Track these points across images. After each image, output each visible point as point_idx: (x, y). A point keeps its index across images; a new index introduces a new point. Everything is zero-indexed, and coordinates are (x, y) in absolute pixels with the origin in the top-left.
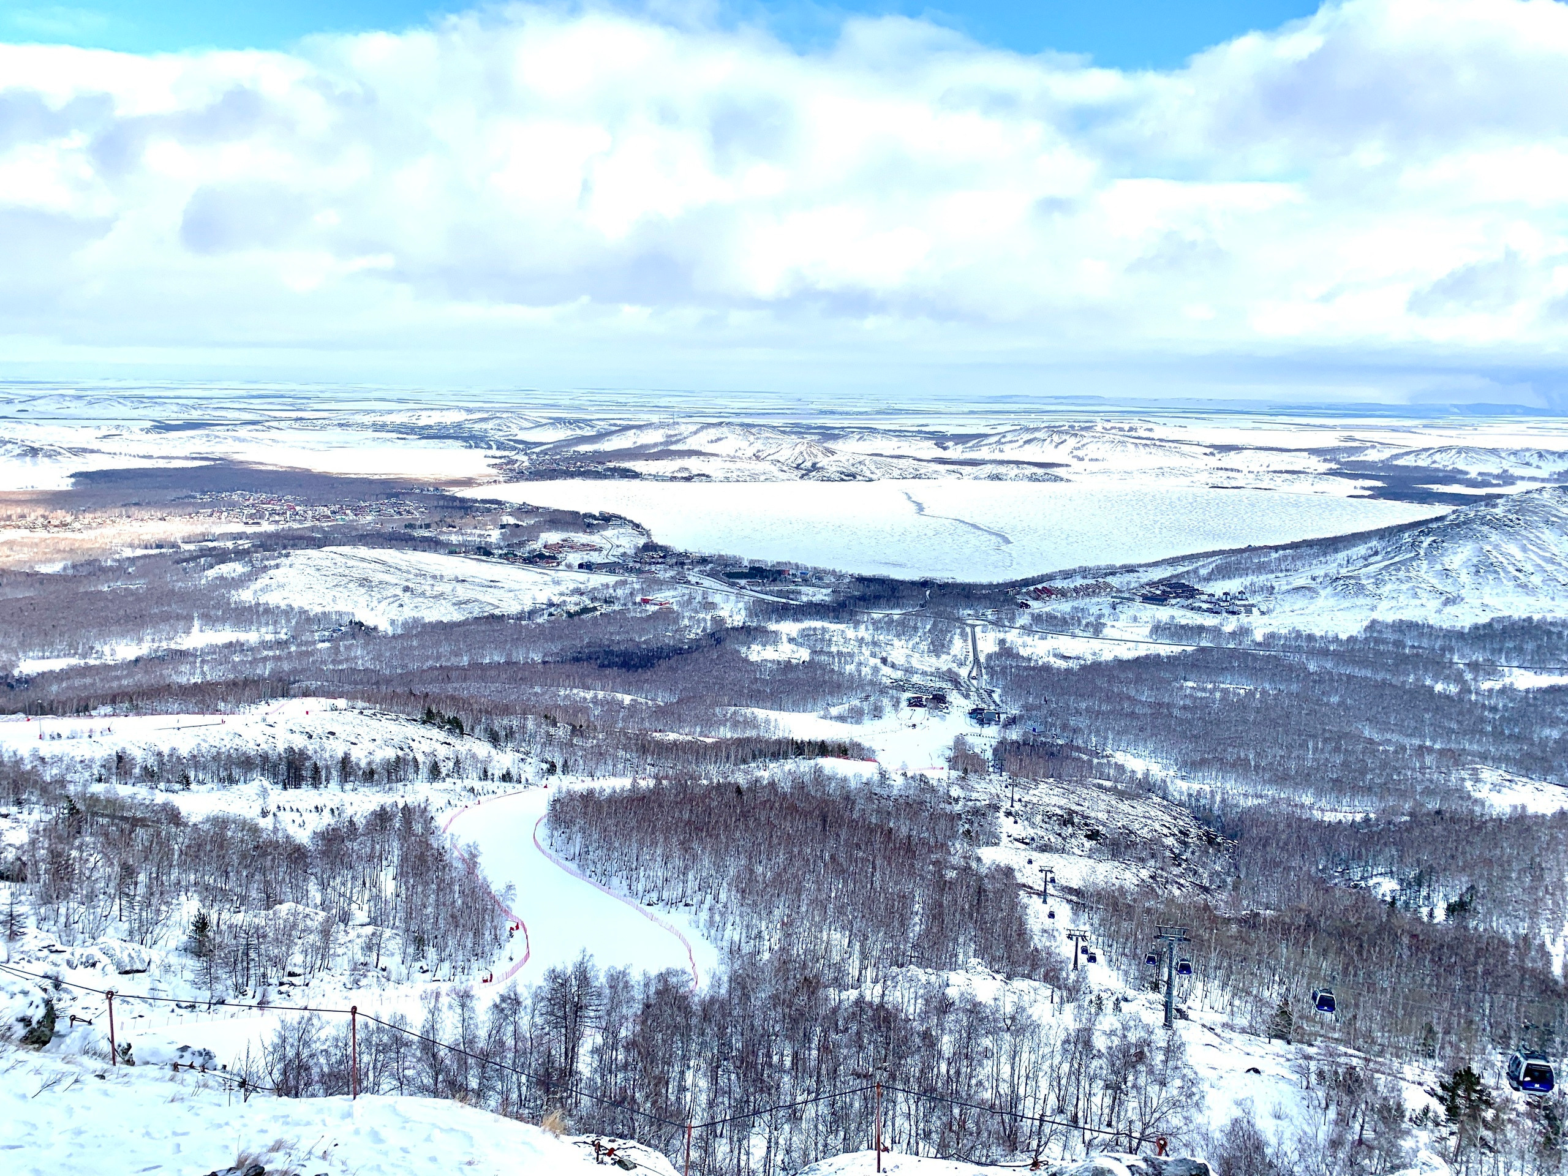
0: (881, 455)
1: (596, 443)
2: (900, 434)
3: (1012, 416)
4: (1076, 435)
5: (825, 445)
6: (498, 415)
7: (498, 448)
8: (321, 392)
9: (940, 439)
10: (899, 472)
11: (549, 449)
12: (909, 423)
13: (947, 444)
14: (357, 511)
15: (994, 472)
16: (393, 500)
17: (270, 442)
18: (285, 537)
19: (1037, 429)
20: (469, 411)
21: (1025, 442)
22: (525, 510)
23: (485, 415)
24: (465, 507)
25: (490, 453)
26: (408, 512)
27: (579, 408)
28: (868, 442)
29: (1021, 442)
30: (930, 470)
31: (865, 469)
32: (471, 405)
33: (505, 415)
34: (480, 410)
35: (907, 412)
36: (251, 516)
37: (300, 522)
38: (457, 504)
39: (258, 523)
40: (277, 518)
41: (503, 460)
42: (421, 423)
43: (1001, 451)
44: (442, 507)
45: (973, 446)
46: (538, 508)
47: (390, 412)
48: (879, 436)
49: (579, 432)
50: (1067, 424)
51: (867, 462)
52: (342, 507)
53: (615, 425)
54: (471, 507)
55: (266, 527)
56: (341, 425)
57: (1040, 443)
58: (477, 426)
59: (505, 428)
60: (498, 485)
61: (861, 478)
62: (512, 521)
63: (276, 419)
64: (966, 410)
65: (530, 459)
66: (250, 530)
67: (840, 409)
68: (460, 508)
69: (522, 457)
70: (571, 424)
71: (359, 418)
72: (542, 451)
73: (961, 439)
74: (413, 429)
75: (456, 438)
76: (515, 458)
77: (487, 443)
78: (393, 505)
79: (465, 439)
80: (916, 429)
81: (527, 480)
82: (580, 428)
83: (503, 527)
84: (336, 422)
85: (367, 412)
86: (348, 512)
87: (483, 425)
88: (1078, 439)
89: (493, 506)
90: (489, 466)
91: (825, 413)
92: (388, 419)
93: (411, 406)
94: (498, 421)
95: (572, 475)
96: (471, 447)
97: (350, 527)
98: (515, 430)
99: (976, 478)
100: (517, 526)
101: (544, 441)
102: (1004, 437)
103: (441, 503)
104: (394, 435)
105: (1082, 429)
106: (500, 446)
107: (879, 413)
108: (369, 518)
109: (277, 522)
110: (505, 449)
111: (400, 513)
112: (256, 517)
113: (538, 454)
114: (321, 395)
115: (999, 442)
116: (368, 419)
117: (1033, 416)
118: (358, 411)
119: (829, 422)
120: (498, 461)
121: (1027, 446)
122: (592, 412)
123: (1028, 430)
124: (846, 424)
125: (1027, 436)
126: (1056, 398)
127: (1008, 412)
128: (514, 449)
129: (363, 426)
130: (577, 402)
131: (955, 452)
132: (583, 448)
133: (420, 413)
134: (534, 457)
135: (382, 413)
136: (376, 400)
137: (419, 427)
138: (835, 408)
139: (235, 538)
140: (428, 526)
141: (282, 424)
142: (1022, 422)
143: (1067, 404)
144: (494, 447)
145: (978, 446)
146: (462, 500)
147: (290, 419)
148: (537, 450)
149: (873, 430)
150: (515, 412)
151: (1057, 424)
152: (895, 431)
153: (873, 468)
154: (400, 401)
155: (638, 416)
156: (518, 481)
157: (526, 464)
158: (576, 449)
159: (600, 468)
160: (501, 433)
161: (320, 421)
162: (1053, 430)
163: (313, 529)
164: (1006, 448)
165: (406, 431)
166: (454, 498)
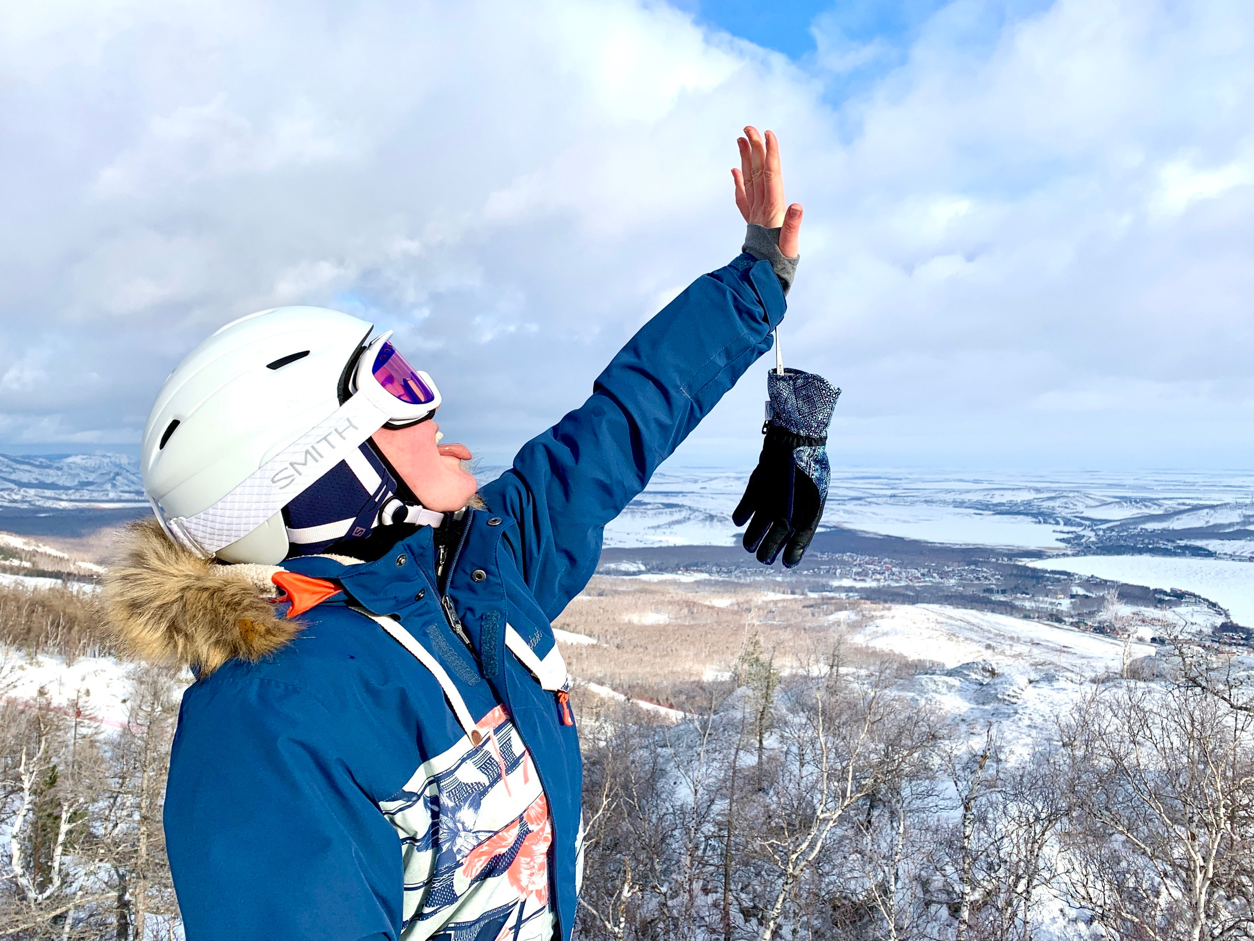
1: (1164, 521)
6: (1065, 494)
7: (1065, 524)
8: (910, 474)
11: (1116, 526)
14: (943, 575)
16: (973, 567)
17: (871, 515)
18: (886, 593)
20: (1038, 490)
22: (1093, 583)
23: (1053, 495)
24: (1037, 576)
25: (1058, 528)
26: (986, 578)
27: (1144, 488)
32: (1039, 485)
33: (1071, 495)
34: (1048, 490)
36: (857, 574)
37: (897, 581)
38: (1029, 573)
39: (864, 580)
40: (878, 576)
41: (1070, 535)
42: (995, 501)
44: (1015, 576)
46: (1106, 581)
47: (968, 491)
49: (1146, 511)
52: (929, 571)
53: (1184, 504)
54: (1042, 577)
55: (870, 584)
56: (926, 502)
58: (1046, 504)
59: (1071, 506)
60: (1067, 559)
62: (1081, 591)
63: (874, 496)
65: (1097, 535)
66: (859, 585)
68: (1032, 577)
69: (1088, 533)
70: (1137, 503)
71: (942, 496)
72: (1108, 528)
74: (987, 505)
75: (1027, 514)
76: (1082, 533)
77: (1055, 519)
78: (973, 571)
79: (1034, 515)
81: (1095, 554)
82: (1146, 506)
83: (1073, 596)
84: (923, 499)
85: (949, 491)
86: (935, 575)
87: (1051, 504)
89: (1063, 577)
90: (1057, 540)
92: (966, 497)
93: (985, 486)
94: (1065, 500)
95: (1140, 551)
96: (1040, 522)
97: (937, 587)
98: (1080, 507)
100: (1087, 597)
101: (1110, 518)
103: (1015, 572)
104: (972, 511)
106: (1068, 522)
108: (953, 581)
109: (878, 580)
110: (1072, 525)
111: (978, 579)
112: (863, 575)
113: (1104, 531)
114: (910, 476)
116: (949, 497)
118: (941, 491)
120: (1065, 536)
122: (1157, 491)
128: (1080, 525)
129: (945, 502)
130: (1141, 482)
132: (1151, 526)
133: (994, 492)
134: (1101, 533)
135: (961, 492)
136: (955, 480)
137: (992, 505)
139: (846, 591)
140: (1004, 592)
141: (880, 500)
144: (1062, 523)
146: (1034, 570)
147: (885, 496)
148: (1104, 526)
150: (1081, 491)
154: (976, 481)
155: (1207, 496)
156: (1085, 555)
157: (1093, 539)
158: (1143, 526)
159: (1170, 546)
160: (1067, 511)
161: (910, 499)
163: (907, 587)
165: (983, 507)
166: (1026, 568)
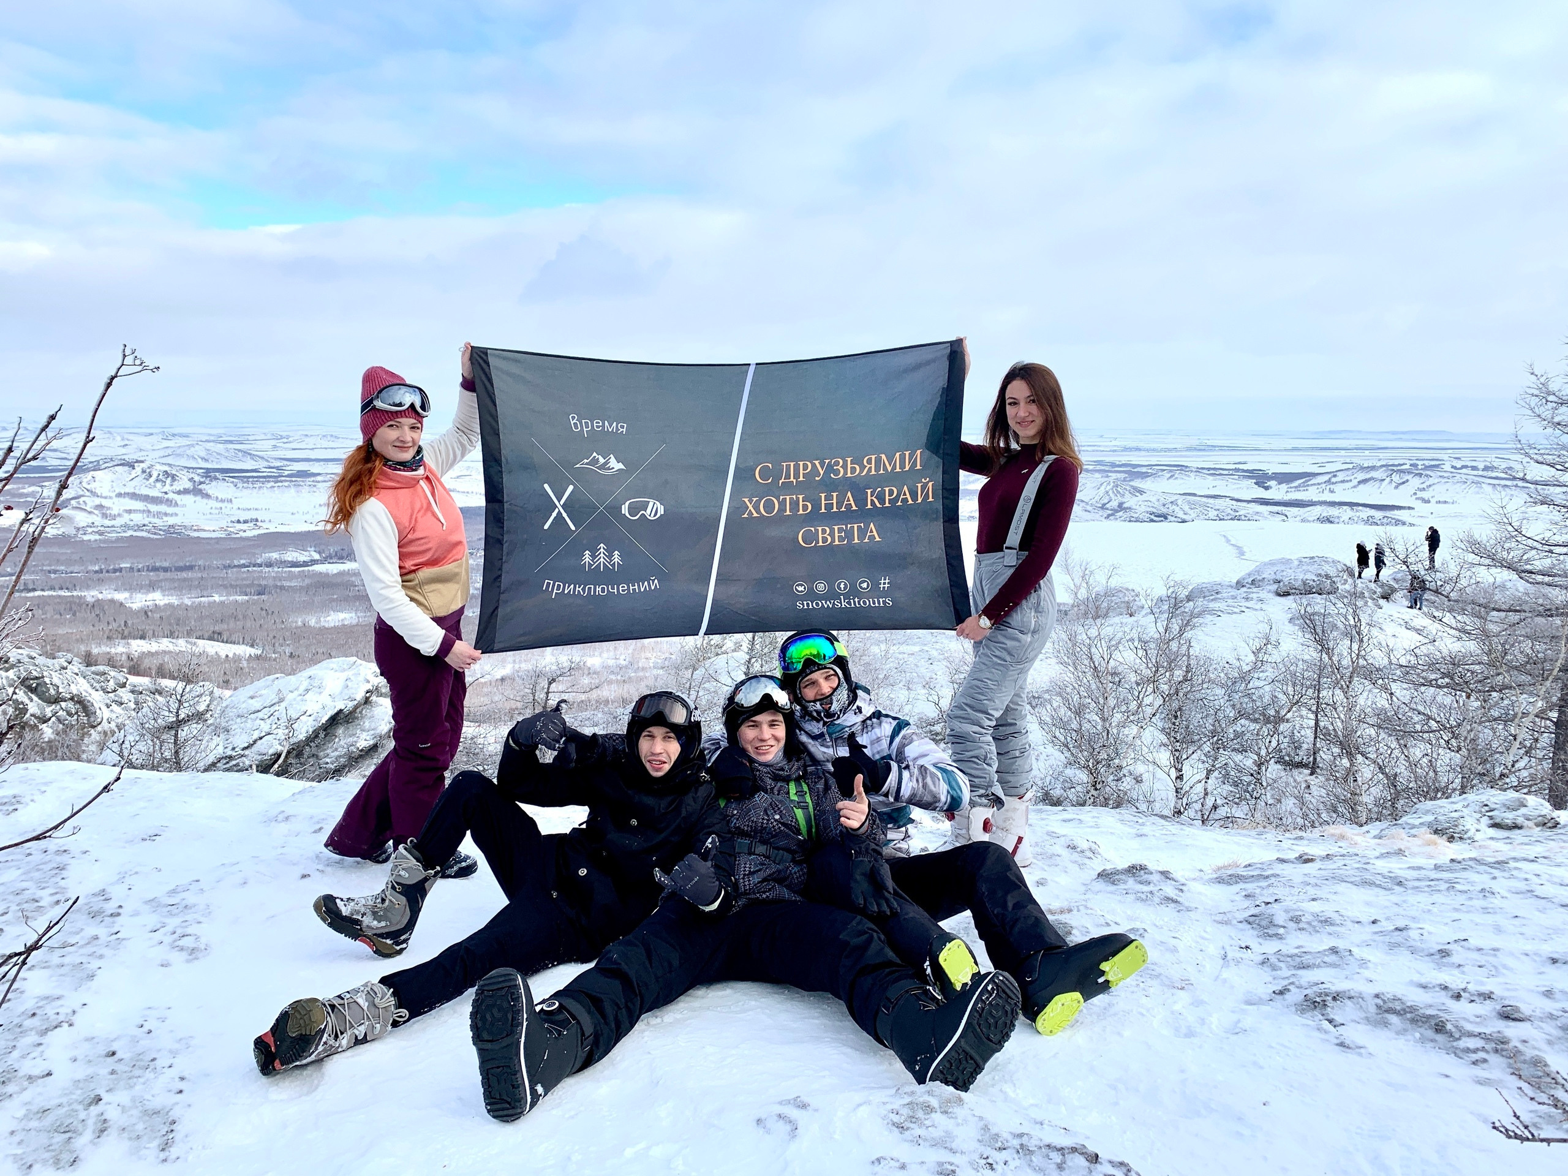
0: (1194, 495)
2: (1215, 472)
3: (1343, 453)
4: (1420, 475)
5: (1131, 483)
9: (1261, 479)
10: (1216, 513)
12: (1225, 460)
13: (1269, 484)
15: (1325, 514)
19: (1373, 468)
21: (1360, 482)
28: (1179, 481)
29: (1355, 482)
30: (1251, 511)
31: (1177, 509)
35: (1221, 448)
43: (1332, 491)
45: (1299, 486)
48: (1192, 475)
50: (1408, 462)
51: (1179, 502)
57: (1377, 484)
61: (1173, 519)
64: (1290, 447)
67: (1147, 446)
73: (1285, 478)
80: (1233, 467)
88: (1423, 479)
91: (1130, 449)
99: (1303, 521)
102: (1335, 476)
105: (1427, 468)
107: (1189, 449)
115: (1329, 481)
117: (1367, 452)
119: (1135, 459)
121: (1361, 486)
123: (1363, 469)
124: (1154, 461)
125: (1361, 476)
126: (1394, 433)
127: (1337, 449)
131: (1278, 492)
138: (1141, 445)
142: (1354, 460)
143: (1407, 440)
145: (1305, 486)
149: (1182, 468)
151: (1396, 463)
152: (1209, 469)
153: (1186, 508)
162: (1393, 469)
164: (1338, 488)
